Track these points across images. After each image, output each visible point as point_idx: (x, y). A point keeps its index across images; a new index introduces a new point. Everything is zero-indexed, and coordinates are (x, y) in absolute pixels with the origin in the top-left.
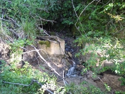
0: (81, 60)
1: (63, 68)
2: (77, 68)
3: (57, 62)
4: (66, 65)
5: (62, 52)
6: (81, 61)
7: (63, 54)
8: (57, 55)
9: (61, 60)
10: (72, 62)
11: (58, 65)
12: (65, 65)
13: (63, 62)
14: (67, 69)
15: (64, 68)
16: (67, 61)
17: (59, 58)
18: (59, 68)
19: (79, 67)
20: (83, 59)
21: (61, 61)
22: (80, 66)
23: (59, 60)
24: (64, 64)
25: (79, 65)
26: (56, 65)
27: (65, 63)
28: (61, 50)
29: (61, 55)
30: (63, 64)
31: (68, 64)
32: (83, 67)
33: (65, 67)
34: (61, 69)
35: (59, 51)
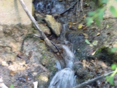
0: (95, 43)
1: (30, 74)
2: (80, 71)
3: (6, 52)
4: (40, 62)
5: (24, 16)
6: (95, 47)
7: (27, 21)
8: (5, 26)
9: (19, 45)
10: (62, 51)
11: (10, 62)
12: (36, 65)
13: (30, 54)
14: (45, 79)
15: (35, 74)
16: (43, 47)
17: (13, 37)
18: (16, 74)
19: (89, 70)
20: (100, 40)
21: (22, 49)
22: (92, 65)
23: (12, 44)
24: (32, 59)
25: (89, 59)
26: (4, 63)
27: (36, 57)
28: (20, 7)
29: (21, 27)
30: (29, 58)
31: (49, 58)
32: (101, 68)
33: (38, 69)
34: (24, 77)
35: (14, 11)
